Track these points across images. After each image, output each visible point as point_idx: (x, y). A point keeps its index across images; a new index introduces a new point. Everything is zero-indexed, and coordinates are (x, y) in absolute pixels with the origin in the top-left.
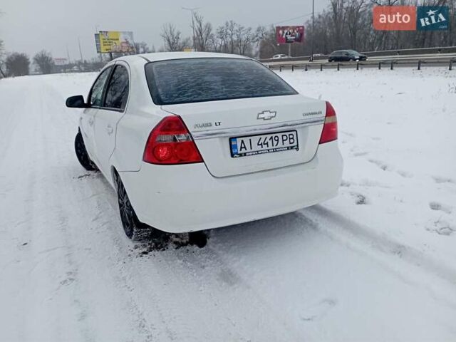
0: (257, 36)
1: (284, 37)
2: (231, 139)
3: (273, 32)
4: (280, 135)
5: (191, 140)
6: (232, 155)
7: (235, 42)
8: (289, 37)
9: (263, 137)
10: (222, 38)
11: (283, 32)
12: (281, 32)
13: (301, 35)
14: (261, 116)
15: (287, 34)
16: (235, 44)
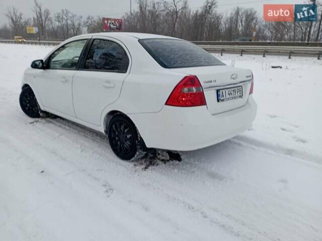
0: (87, 23)
1: (108, 25)
2: (218, 91)
3: (99, 21)
4: (236, 89)
5: (202, 91)
6: (218, 101)
7: (70, 25)
8: (112, 26)
9: (230, 90)
10: (59, 21)
11: (108, 22)
12: (106, 22)
13: (120, 25)
14: (232, 77)
15: (110, 23)
16: (69, 27)
